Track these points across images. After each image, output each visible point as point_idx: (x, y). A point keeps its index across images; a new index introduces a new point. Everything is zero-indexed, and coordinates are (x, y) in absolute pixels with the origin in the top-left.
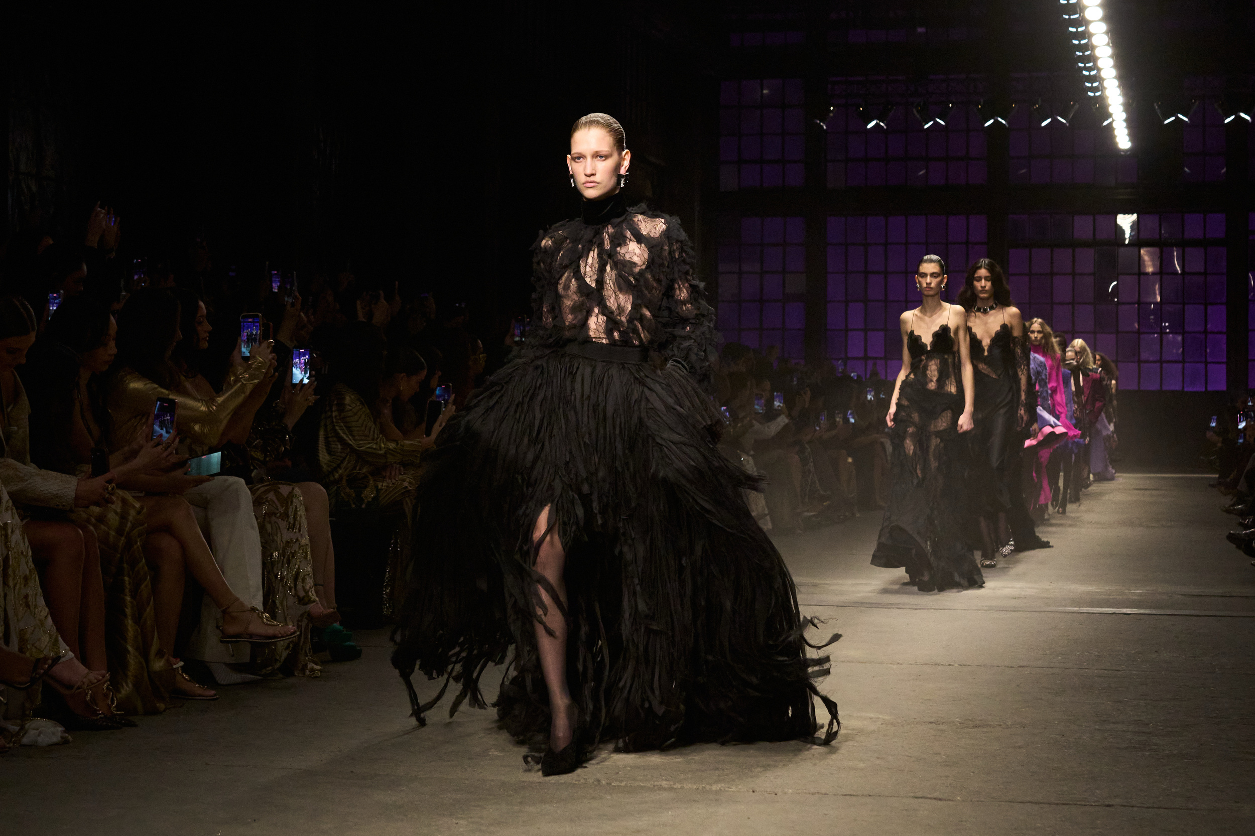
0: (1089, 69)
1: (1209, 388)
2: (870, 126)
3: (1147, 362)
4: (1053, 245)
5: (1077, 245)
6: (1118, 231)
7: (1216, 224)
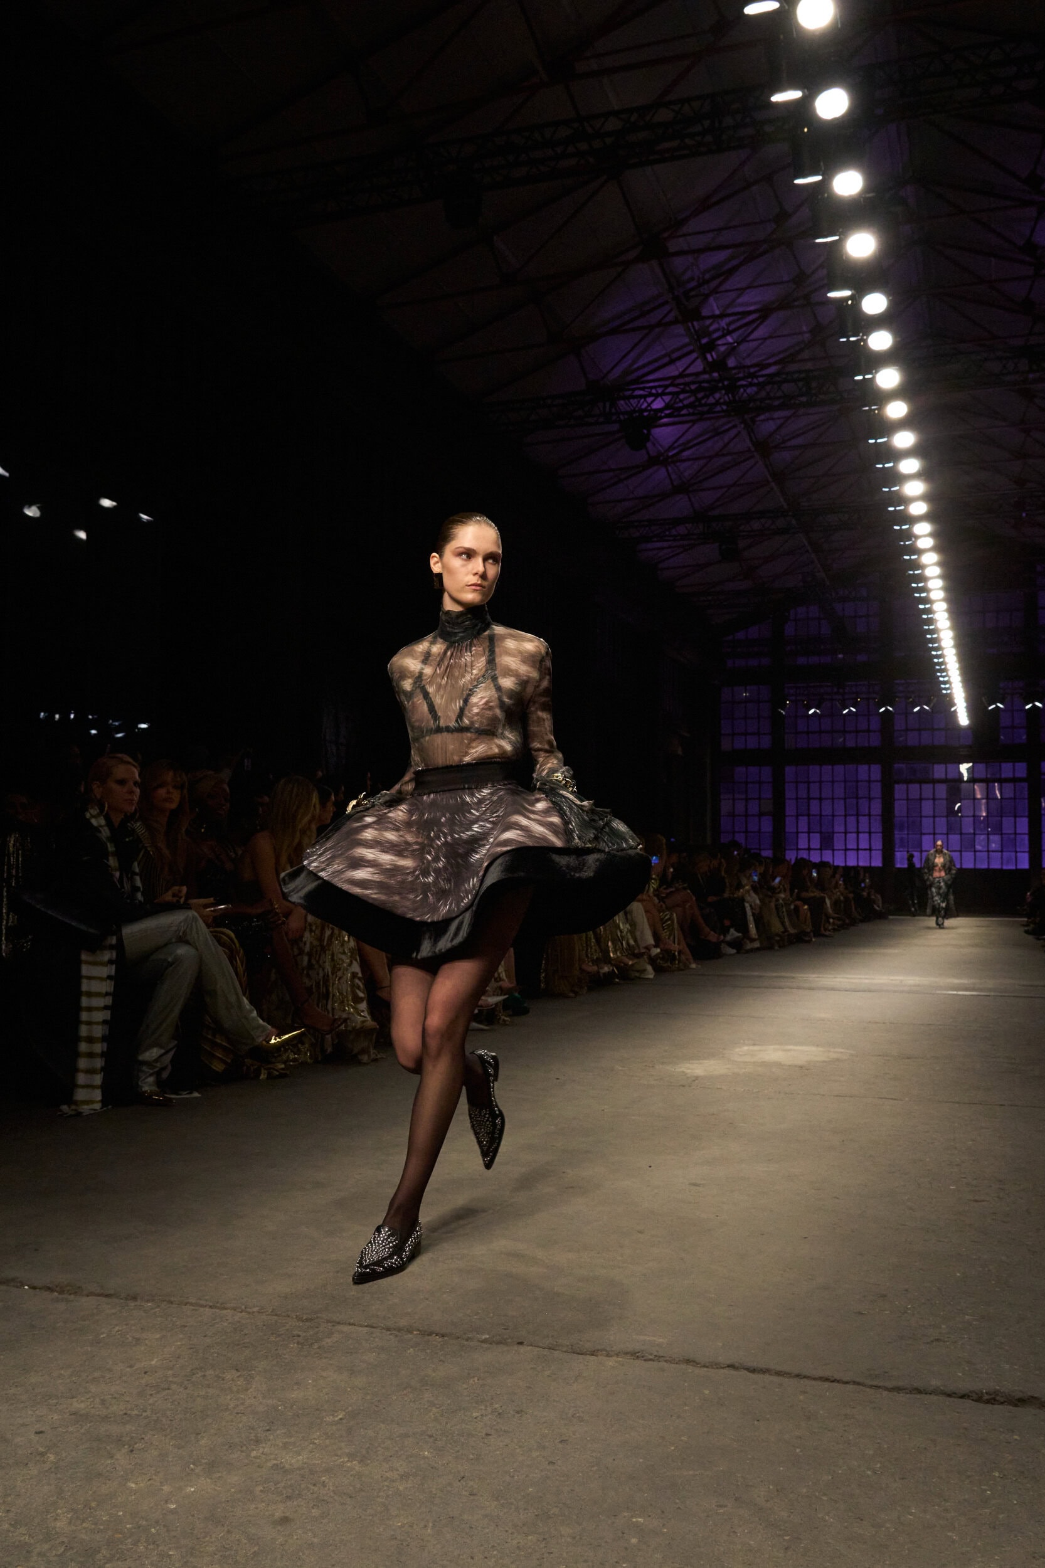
0: (944, 677)
1: (1019, 867)
2: (811, 712)
3: (980, 851)
4: (921, 782)
5: (934, 782)
6: (961, 775)
7: (1021, 770)
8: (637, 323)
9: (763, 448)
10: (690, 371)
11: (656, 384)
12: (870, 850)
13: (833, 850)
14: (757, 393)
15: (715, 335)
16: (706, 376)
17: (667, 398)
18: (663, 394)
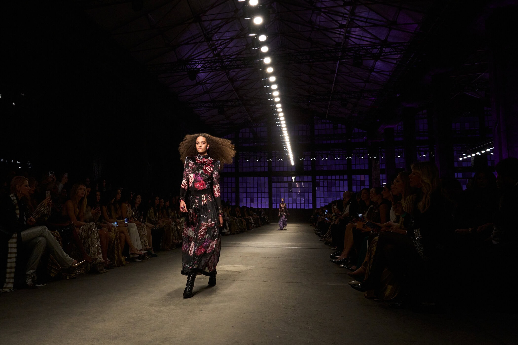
0: (286, 150)
1: (310, 208)
3: (298, 203)
4: (280, 182)
5: (284, 182)
6: (292, 180)
7: (310, 178)
8: (192, 42)
9: (232, 80)
10: (210, 56)
11: (198, 60)
12: (265, 203)
13: (254, 203)
14: (229, 64)
15: (217, 46)
16: (214, 58)
17: (202, 65)
18: (201, 63)
